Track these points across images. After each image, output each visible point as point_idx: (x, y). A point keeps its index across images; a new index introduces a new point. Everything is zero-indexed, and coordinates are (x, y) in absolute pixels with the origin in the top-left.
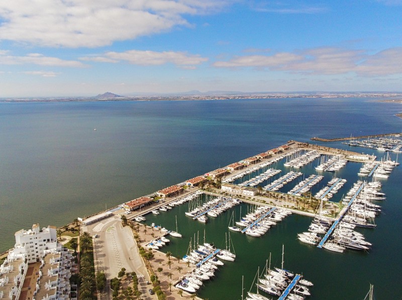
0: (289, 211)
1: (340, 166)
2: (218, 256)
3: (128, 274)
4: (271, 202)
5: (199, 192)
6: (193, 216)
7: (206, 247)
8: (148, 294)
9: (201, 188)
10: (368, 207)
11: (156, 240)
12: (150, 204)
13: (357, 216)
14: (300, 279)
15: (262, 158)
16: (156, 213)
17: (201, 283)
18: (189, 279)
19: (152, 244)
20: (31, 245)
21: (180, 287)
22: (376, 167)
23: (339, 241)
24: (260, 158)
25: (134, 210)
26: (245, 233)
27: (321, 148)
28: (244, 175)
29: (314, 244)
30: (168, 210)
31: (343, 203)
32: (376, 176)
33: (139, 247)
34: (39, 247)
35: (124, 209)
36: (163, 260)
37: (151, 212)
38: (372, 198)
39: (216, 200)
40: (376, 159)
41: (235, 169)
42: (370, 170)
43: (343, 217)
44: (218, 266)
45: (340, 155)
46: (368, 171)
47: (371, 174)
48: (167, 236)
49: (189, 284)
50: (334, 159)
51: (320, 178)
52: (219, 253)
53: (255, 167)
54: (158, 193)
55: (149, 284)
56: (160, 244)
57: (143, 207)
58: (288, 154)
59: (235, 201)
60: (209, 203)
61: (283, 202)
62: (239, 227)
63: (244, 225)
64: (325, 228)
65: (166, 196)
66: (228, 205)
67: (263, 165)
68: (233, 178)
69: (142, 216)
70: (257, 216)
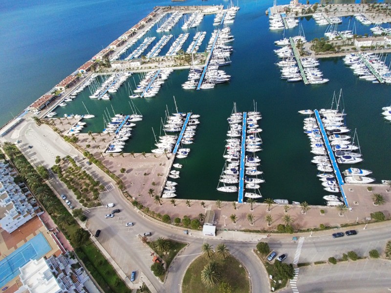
0: (171, 70)
1: (200, 21)
2: (129, 120)
3: (63, 159)
4: (156, 66)
5: (93, 76)
6: (97, 97)
7: (117, 118)
8: (87, 165)
9: (94, 71)
10: (224, 49)
11: (75, 126)
12: (54, 99)
13: (218, 58)
14: (191, 115)
15: (136, 29)
16: (64, 105)
17: (124, 144)
18: (114, 144)
19: (73, 131)
21: (109, 151)
22: (224, 15)
23: (210, 81)
24: (135, 30)
25: (42, 109)
26: (143, 97)
27: (182, 8)
28: (127, 49)
29: (194, 88)
30: (73, 99)
31: (207, 51)
32: (226, 22)
33: (62, 136)
35: (33, 111)
36: (87, 139)
37: (59, 106)
38: (226, 42)
39: (111, 79)
40: (224, 8)
41: (117, 47)
42: (221, 19)
43: (209, 63)
44: (132, 127)
45: (197, 11)
46: (220, 20)
47: (222, 22)
48: (82, 120)
49: (115, 147)
50: (193, 16)
51: (187, 35)
52: (129, 118)
53: (134, 40)
54: (56, 88)
55: (84, 159)
56: (80, 128)
57: (49, 103)
58: (157, 21)
59: (127, 74)
60: (106, 82)
61: (165, 64)
62: (137, 94)
63: (141, 91)
64: (199, 74)
65: (66, 88)
66: (123, 79)
67: (140, 35)
68: (119, 55)
69: (53, 111)
70: (148, 81)
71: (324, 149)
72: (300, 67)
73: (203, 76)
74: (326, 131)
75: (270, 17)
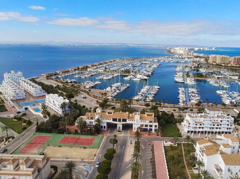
0: (119, 74)
12: (56, 75)
13: (145, 74)
20: (13, 78)
23: (139, 78)
26: (103, 79)
34: (16, 80)
35: (43, 76)
44: (96, 84)
54: (57, 72)
57: (53, 75)
62: (100, 78)
65: (62, 73)
71: (185, 96)
72: (185, 79)
74: (188, 93)
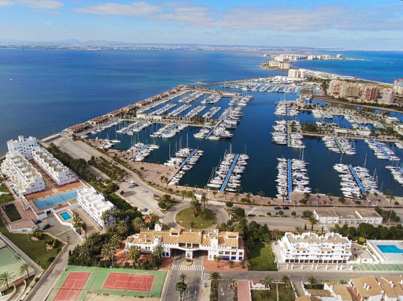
2: (148, 147)
3: (97, 158)
4: (174, 122)
5: (120, 120)
6: (123, 132)
7: (139, 145)
9: (121, 117)
10: (233, 119)
11: (105, 144)
12: (86, 128)
13: (227, 124)
14: (197, 151)
15: (161, 97)
16: (95, 133)
17: (143, 158)
19: (103, 146)
20: (21, 149)
21: (132, 160)
22: (240, 99)
24: (159, 97)
27: (203, 90)
28: (151, 108)
29: (203, 138)
31: (219, 119)
32: (240, 104)
35: (68, 133)
36: (115, 152)
37: (91, 133)
38: (236, 116)
39: (136, 123)
40: (240, 95)
41: (142, 105)
42: (236, 101)
43: (219, 125)
45: (217, 93)
47: (236, 103)
48: (111, 142)
49: (137, 158)
53: (157, 104)
54: (89, 122)
56: (109, 146)
57: (82, 130)
59: (150, 123)
61: (182, 121)
63: (160, 133)
64: (209, 131)
65: (97, 123)
67: (163, 101)
68: (143, 110)
69: (85, 135)
70: (166, 128)
71: (286, 177)
72: (288, 137)
73: (211, 132)
74: (292, 169)
75: (277, 106)
